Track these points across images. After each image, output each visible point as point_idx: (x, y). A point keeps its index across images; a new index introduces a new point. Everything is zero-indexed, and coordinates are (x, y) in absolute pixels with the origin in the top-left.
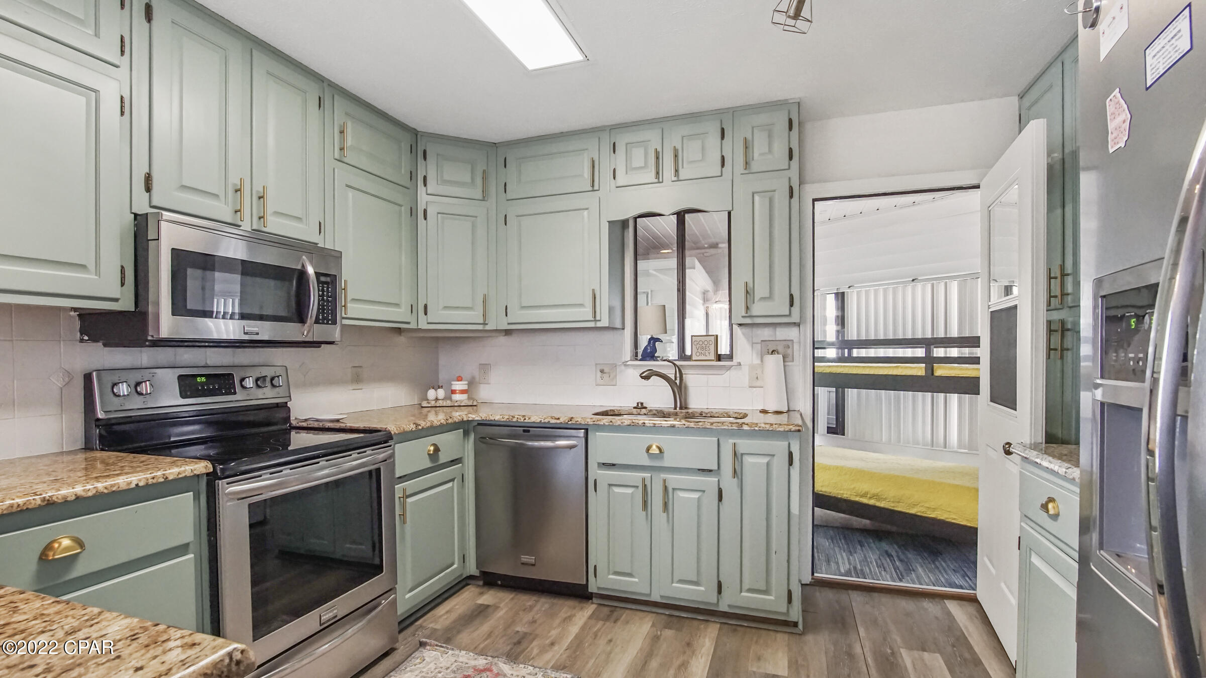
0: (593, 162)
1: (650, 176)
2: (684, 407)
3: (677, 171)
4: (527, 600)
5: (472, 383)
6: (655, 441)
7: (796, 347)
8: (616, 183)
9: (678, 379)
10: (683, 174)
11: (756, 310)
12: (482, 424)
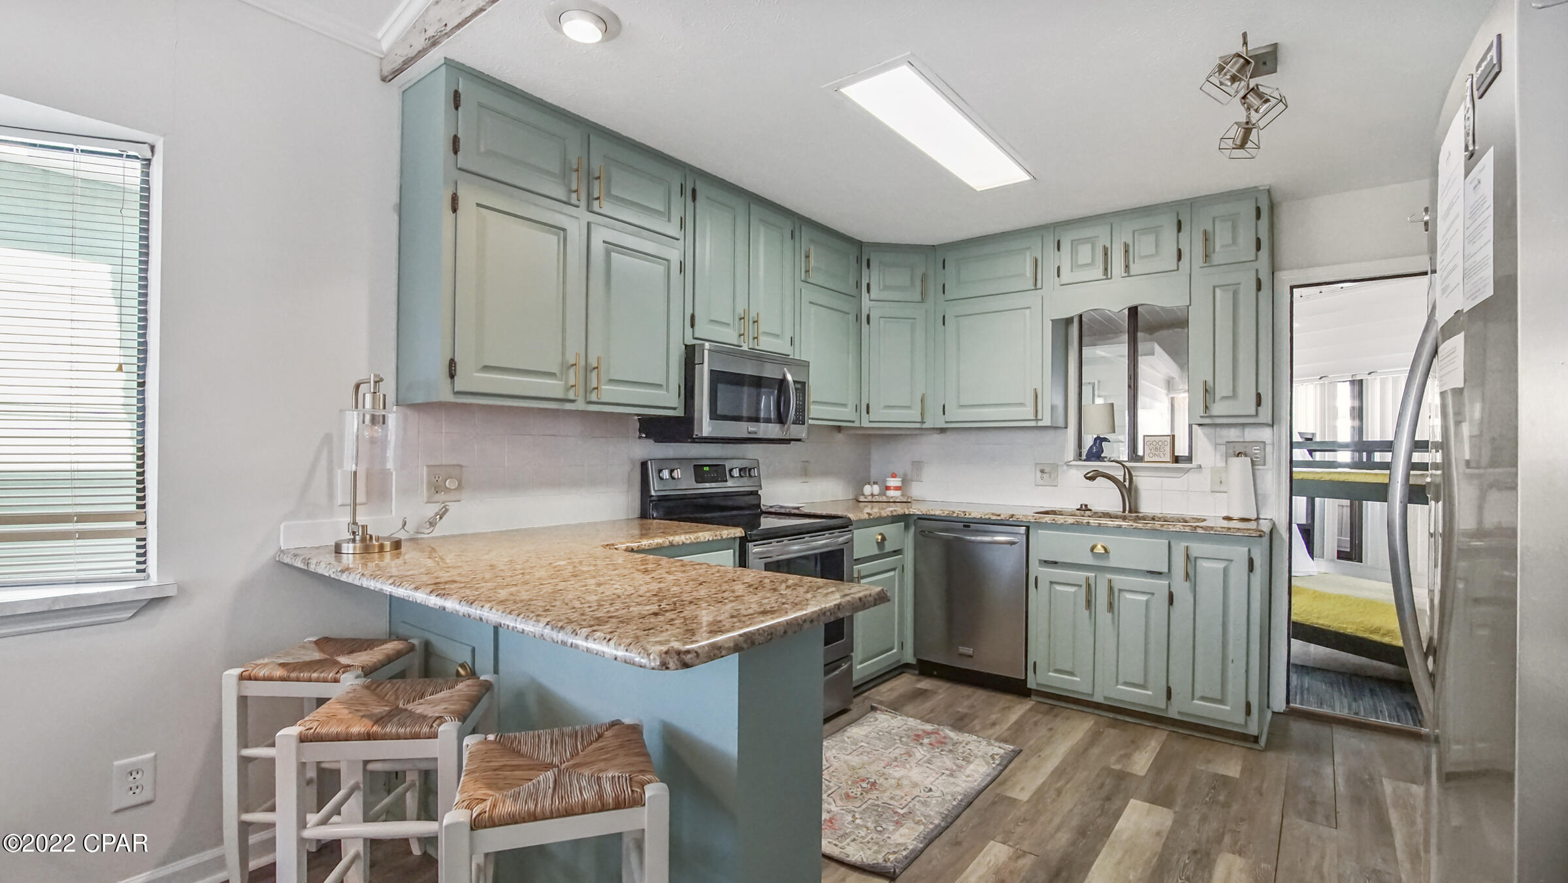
0: (1036, 261)
1: (1098, 272)
2: (1134, 509)
3: (1127, 266)
4: (965, 690)
5: (905, 481)
6: (1101, 541)
7: (1269, 449)
8: (1060, 281)
9: (1127, 481)
10: (1134, 269)
11: (1218, 409)
12: (921, 518)
